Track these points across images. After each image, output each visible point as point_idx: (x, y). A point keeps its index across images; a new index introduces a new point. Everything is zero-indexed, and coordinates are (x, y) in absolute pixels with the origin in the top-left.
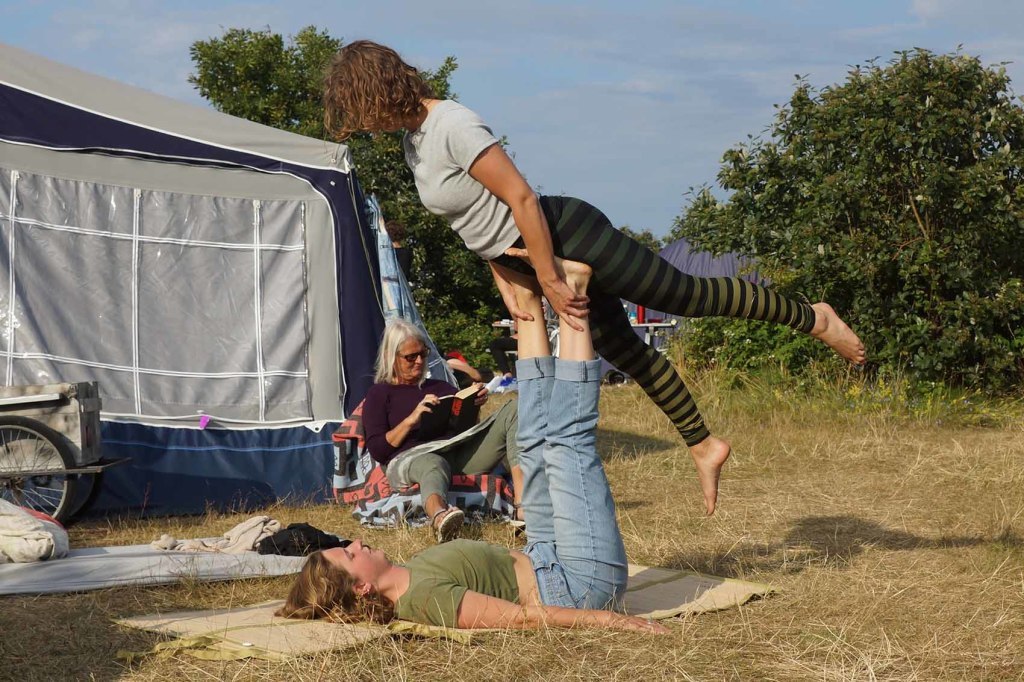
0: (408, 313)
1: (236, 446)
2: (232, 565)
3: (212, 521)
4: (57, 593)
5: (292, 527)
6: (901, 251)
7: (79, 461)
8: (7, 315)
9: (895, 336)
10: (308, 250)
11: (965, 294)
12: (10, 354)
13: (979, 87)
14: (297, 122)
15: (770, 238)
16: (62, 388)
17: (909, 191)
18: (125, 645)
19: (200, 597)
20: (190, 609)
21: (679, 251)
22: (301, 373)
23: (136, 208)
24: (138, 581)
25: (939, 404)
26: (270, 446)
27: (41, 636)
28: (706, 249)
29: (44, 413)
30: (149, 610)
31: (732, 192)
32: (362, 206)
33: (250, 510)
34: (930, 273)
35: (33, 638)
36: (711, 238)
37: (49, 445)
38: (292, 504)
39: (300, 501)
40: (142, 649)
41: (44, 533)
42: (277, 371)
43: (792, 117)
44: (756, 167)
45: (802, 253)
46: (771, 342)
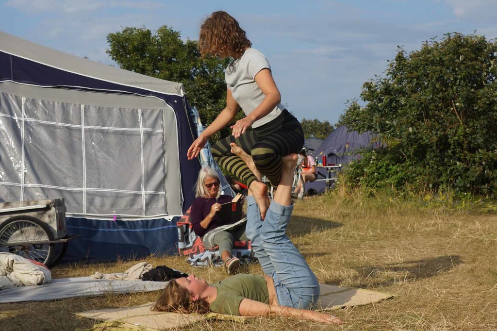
0: (213, 163)
1: (131, 228)
2: (130, 286)
3: (120, 265)
4: (46, 301)
5: (158, 268)
6: (449, 129)
7: (56, 236)
8: (21, 166)
9: (447, 171)
10: (165, 133)
11: (479, 150)
12: (22, 185)
13: (485, 50)
14: (158, 72)
15: (386, 124)
16: (47, 202)
17: (453, 101)
18: (79, 326)
19: (114, 302)
20: (110, 308)
21: (343, 130)
22: (162, 193)
23: (83, 114)
24: (85, 294)
25: (468, 204)
26: (147, 228)
27: (39, 322)
28: (355, 130)
29: (39, 214)
30: (90, 308)
31: (367, 102)
32: (190, 112)
33: (138, 258)
34: (463, 140)
35: (35, 322)
36: (358, 125)
37: (41, 229)
38: (158, 256)
39: (162, 254)
40: (87, 327)
41: (39, 272)
42: (150, 192)
43: (396, 66)
44: (379, 90)
45: (401, 132)
46: (387, 175)
